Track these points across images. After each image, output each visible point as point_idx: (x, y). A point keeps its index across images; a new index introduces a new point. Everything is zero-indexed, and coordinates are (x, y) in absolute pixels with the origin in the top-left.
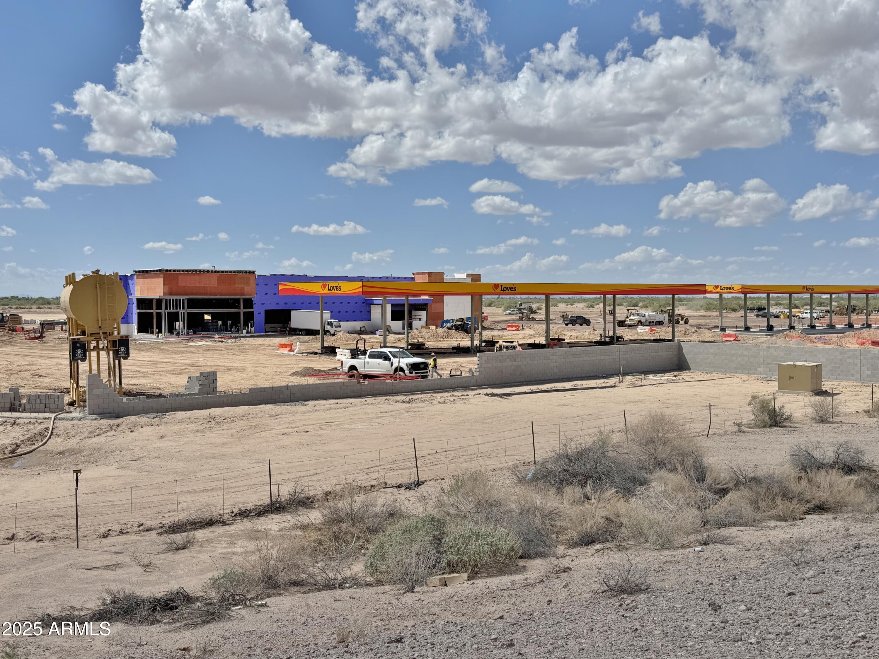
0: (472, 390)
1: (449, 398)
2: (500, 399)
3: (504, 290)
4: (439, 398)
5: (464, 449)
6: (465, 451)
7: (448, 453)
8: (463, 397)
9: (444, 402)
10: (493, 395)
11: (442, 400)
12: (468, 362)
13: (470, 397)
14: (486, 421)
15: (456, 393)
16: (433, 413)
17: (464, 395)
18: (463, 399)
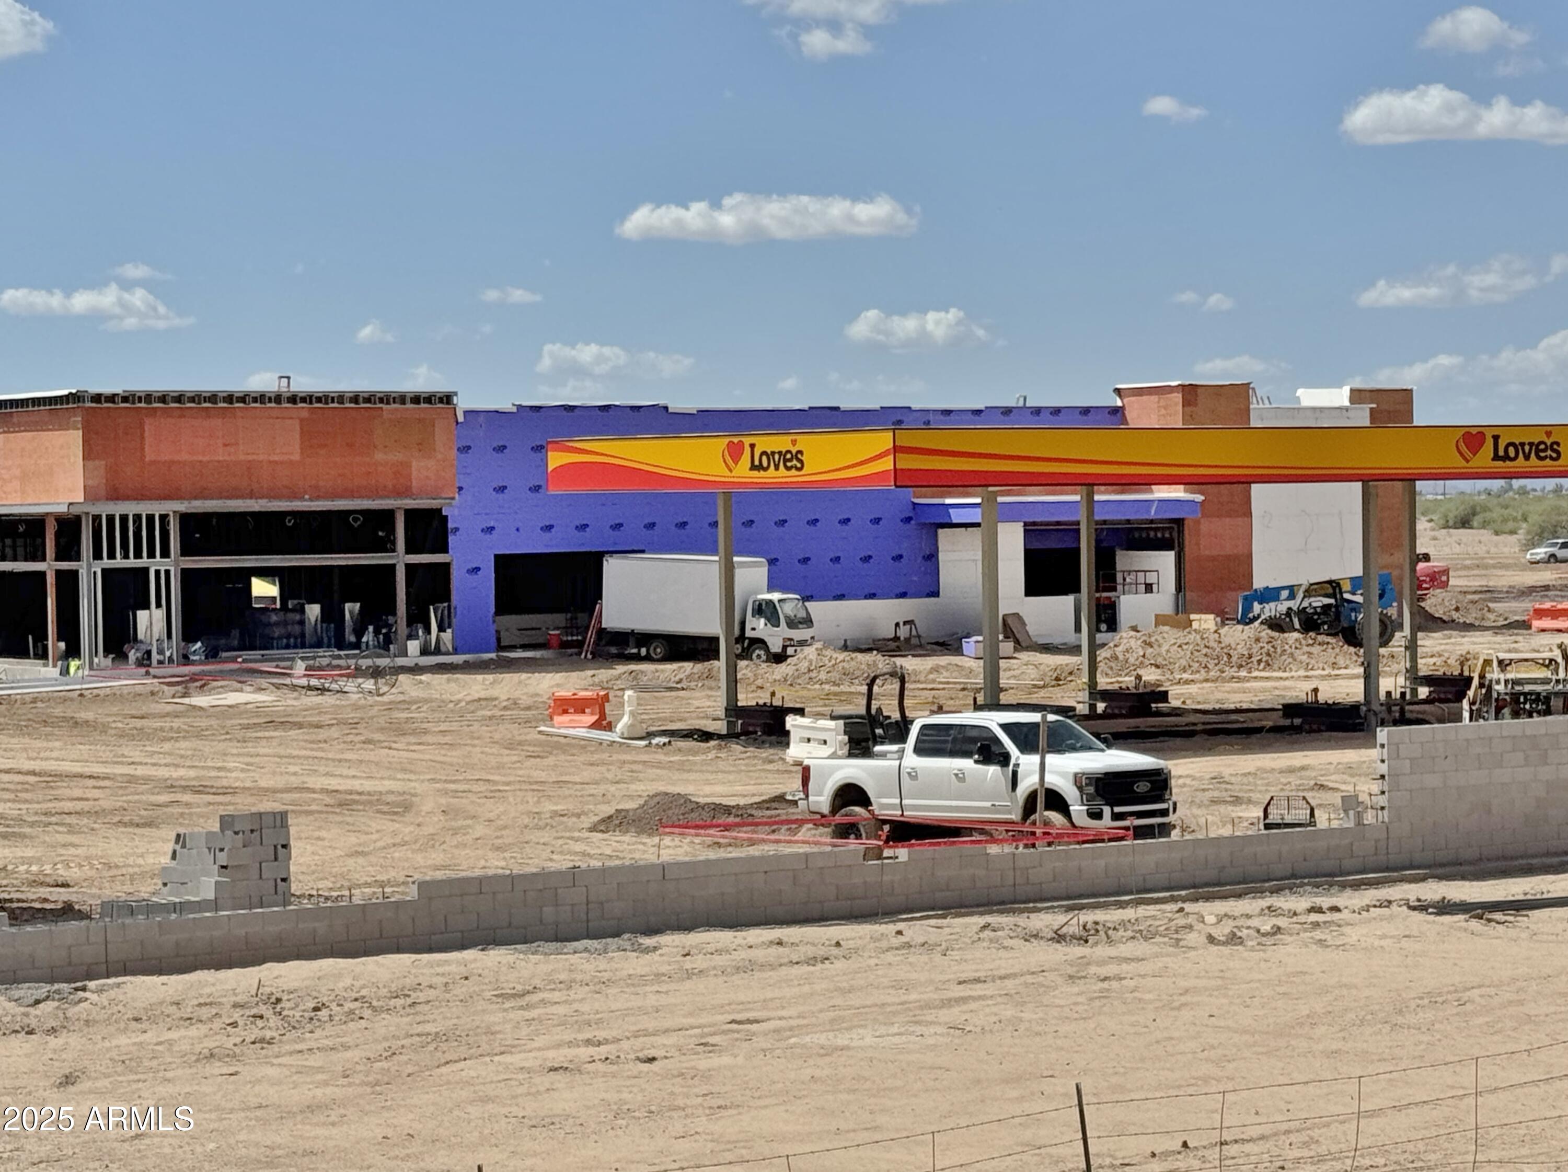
0: (1356, 886)
1: (1254, 922)
2: (1475, 924)
3: (1506, 458)
4: (1210, 919)
5: (1303, 1137)
6: (1306, 1145)
7: (1233, 1150)
8: (1314, 917)
9: (1234, 939)
10: (1445, 908)
11: (1221, 932)
12: (1349, 769)
13: (1345, 915)
14: (1411, 1019)
15: (1286, 902)
16: (1183, 984)
17: (1319, 910)
18: (1316, 925)
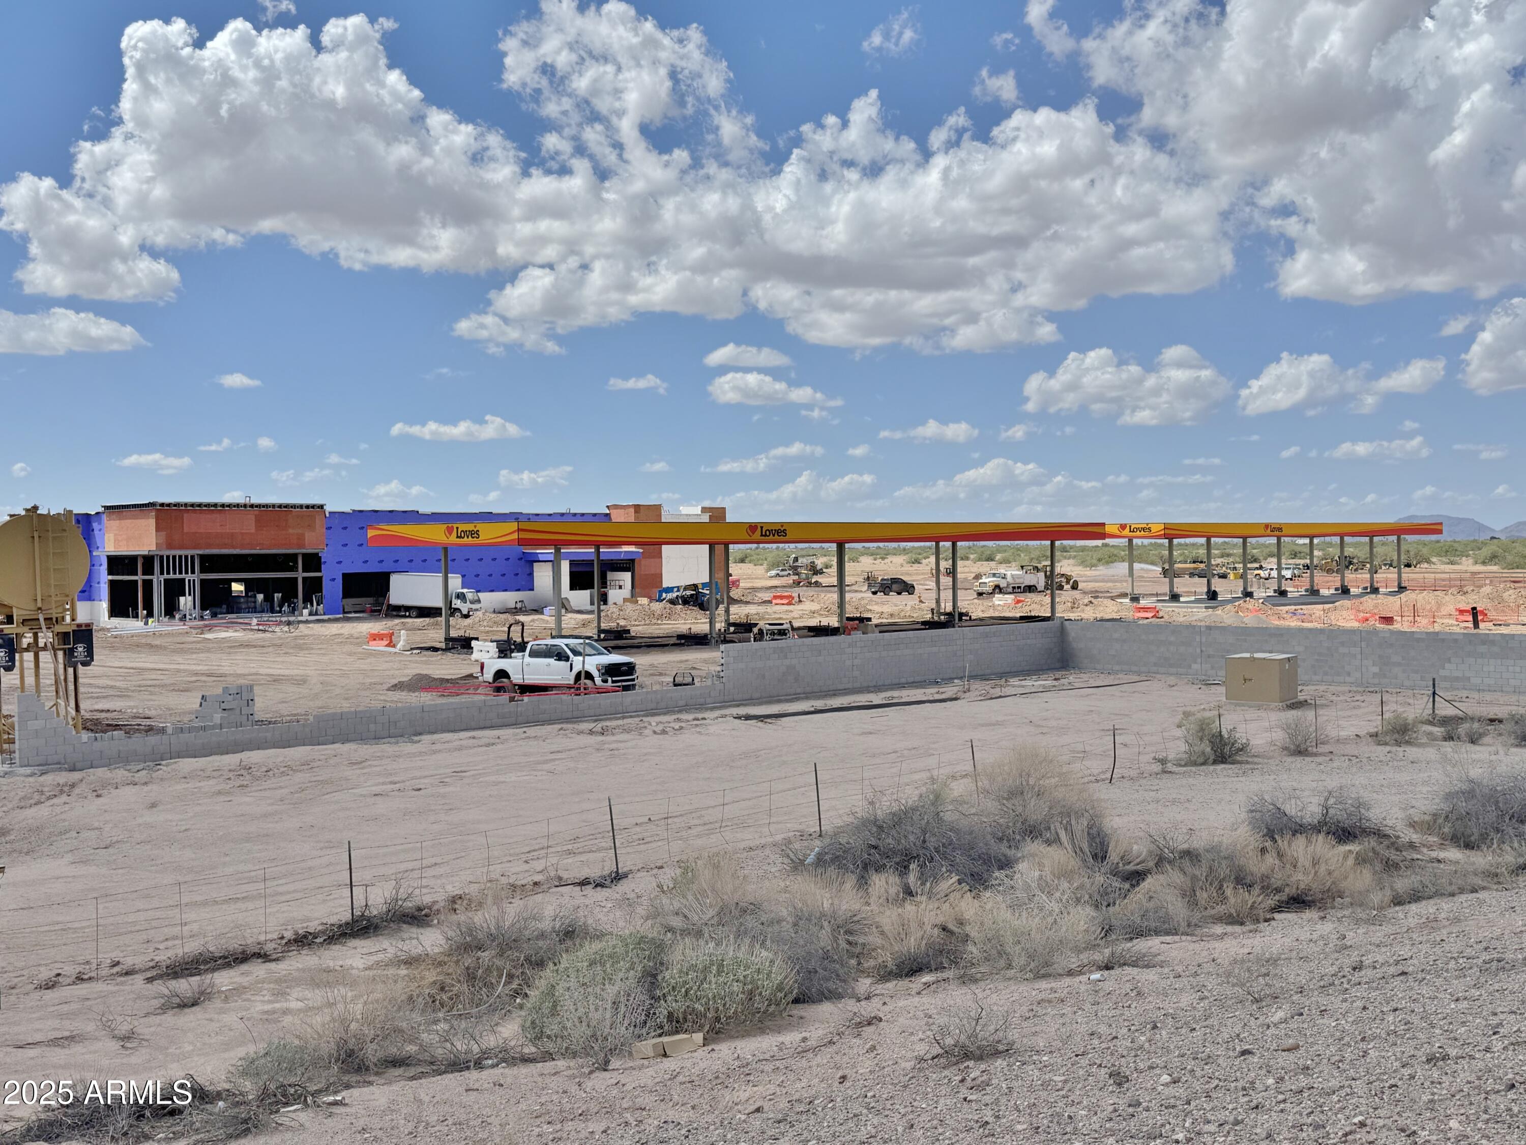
0: (712, 709)
1: (672, 725)
2: (760, 724)
3: (766, 535)
4: (654, 724)
5: (698, 814)
6: (699, 817)
7: (670, 821)
8: (696, 722)
9: (664, 732)
10: (748, 718)
11: (659, 728)
12: (705, 661)
13: (708, 721)
14: (737, 764)
15: (684, 716)
16: (644, 751)
17: (698, 719)
18: (697, 725)
